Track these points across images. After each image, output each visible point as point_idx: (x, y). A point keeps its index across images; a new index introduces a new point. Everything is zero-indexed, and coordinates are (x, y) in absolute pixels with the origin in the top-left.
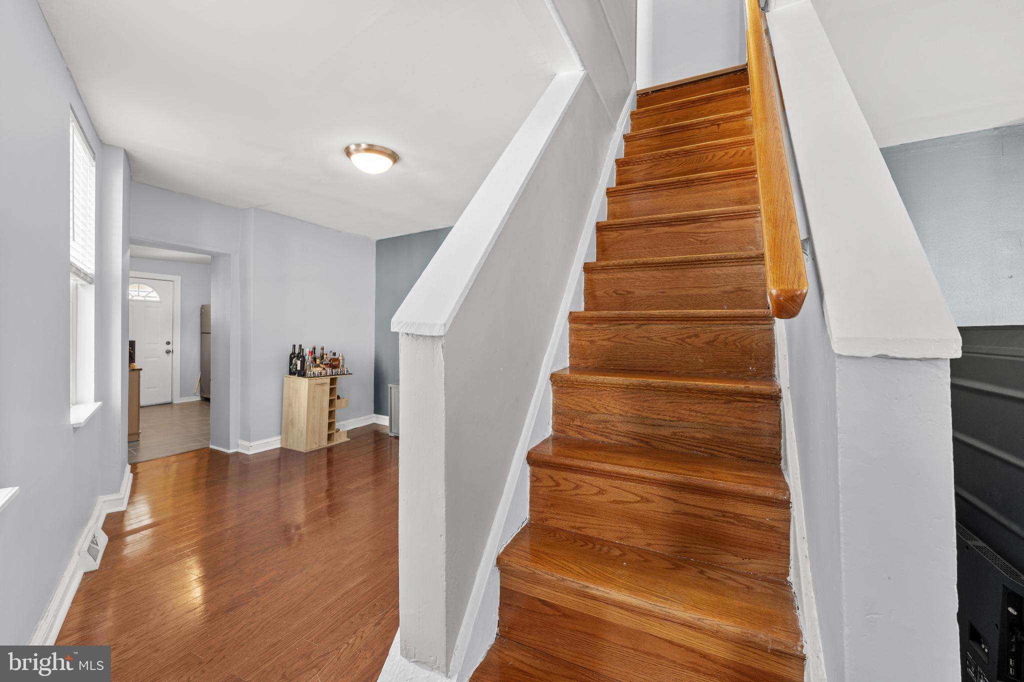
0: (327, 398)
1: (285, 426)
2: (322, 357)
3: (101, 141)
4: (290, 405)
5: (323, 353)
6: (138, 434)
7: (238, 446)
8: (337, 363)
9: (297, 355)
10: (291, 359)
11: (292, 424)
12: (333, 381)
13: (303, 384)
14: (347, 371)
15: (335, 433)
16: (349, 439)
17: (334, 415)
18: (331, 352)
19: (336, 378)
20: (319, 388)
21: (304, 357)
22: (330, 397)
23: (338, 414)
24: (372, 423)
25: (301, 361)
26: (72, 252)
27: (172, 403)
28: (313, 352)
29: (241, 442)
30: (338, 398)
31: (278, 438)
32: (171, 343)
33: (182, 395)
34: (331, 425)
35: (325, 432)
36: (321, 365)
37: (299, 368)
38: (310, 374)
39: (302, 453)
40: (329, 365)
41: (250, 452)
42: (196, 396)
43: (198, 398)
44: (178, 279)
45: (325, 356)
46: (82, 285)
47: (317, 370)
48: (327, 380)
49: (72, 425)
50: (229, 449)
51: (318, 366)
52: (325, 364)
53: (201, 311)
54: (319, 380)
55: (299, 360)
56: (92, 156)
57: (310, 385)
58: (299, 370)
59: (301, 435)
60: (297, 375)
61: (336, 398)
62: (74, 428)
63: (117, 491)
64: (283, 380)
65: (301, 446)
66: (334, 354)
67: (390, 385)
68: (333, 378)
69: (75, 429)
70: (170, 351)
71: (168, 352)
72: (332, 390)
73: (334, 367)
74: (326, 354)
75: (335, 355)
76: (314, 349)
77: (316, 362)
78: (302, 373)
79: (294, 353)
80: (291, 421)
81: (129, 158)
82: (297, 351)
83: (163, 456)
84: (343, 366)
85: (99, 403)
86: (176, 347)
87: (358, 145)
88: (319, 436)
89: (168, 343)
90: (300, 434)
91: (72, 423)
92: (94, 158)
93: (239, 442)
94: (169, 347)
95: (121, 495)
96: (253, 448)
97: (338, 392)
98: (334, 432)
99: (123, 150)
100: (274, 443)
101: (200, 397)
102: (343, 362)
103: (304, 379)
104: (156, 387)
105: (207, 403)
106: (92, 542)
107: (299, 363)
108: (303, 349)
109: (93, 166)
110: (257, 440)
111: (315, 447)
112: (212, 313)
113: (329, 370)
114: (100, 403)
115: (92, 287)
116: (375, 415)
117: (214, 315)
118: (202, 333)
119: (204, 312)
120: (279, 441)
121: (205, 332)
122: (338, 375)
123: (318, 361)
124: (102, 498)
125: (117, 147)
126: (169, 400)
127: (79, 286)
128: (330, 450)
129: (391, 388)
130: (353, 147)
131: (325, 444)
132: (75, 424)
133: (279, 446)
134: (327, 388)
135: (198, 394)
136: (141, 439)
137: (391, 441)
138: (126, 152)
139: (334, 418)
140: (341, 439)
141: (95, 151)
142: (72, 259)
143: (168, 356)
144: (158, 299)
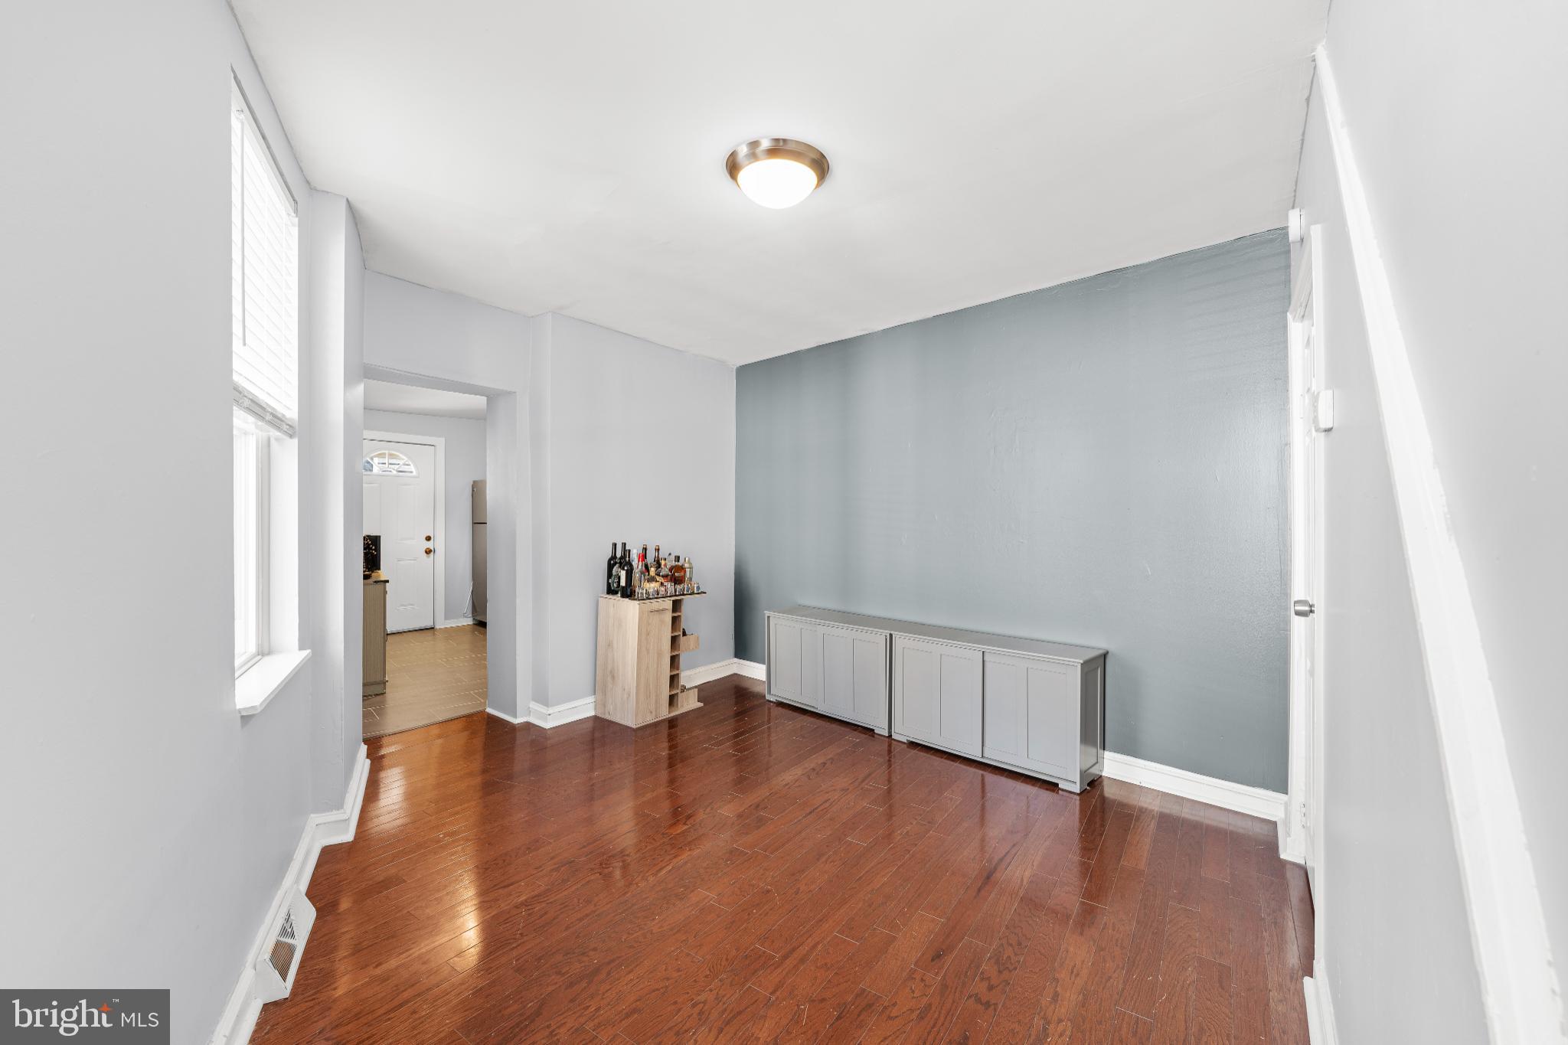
0: (667, 634)
1: (601, 680)
2: (659, 565)
3: (308, 182)
4: (610, 645)
5: (658, 557)
6: (384, 683)
7: (529, 712)
8: (682, 574)
9: (619, 560)
10: (610, 567)
11: (613, 677)
12: (676, 606)
13: (630, 610)
14: (698, 588)
15: (680, 695)
16: (702, 705)
17: (679, 663)
18: (670, 554)
19: (680, 601)
20: (655, 619)
21: (630, 564)
22: (672, 633)
23: (683, 660)
24: (732, 673)
25: (627, 571)
26: (237, 364)
27: (433, 628)
28: (643, 556)
29: (534, 705)
30: (684, 634)
31: (591, 699)
32: (432, 537)
33: (448, 615)
34: (674, 679)
35: (665, 692)
36: (658, 578)
37: (623, 583)
38: (642, 593)
39: (628, 728)
40: (669, 578)
41: (548, 725)
42: (466, 617)
43: (469, 621)
44: (440, 442)
45: (663, 562)
46: (277, 439)
47: (652, 587)
48: (668, 604)
49: (240, 711)
50: (515, 717)
51: (652, 580)
52: (663, 576)
53: (473, 491)
54: (656, 604)
55: (623, 569)
56: (291, 206)
57: (641, 613)
58: (623, 587)
59: (628, 698)
60: (619, 595)
61: (681, 633)
62: (242, 717)
63: (339, 805)
64: (598, 601)
65: (629, 716)
66: (677, 558)
67: (767, 613)
68: (677, 600)
69: (246, 719)
70: (430, 551)
71: (428, 552)
72: (675, 621)
73: (677, 581)
74: (665, 559)
75: (678, 561)
76: (645, 549)
77: (648, 571)
78: (628, 593)
79: (614, 557)
80: (611, 672)
81: (355, 217)
82: (619, 555)
83: (421, 724)
84: (690, 579)
85: (306, 653)
86: (439, 544)
87: (754, 144)
88: (656, 701)
89: (428, 539)
90: (625, 696)
91: (238, 707)
92: (296, 211)
93: (531, 706)
94: (430, 545)
95: (345, 813)
96: (552, 716)
97: (683, 625)
98: (679, 691)
99: (345, 199)
100: (582, 709)
101: (471, 619)
102: (691, 572)
103: (633, 601)
104: (412, 605)
105: (483, 629)
106: (284, 932)
107: (623, 574)
108: (630, 551)
109: (293, 225)
110: (558, 703)
111: (650, 719)
112: (488, 492)
113: (670, 586)
114: (308, 651)
115: (294, 443)
116: (736, 660)
117: (491, 494)
118: (474, 523)
119: (477, 491)
120: (592, 705)
121: (478, 522)
122: (683, 595)
123: (652, 570)
124: (315, 819)
125: (335, 194)
126: (429, 624)
127: (273, 441)
128: (672, 723)
129: (769, 617)
130: (743, 151)
131: (665, 713)
132: (244, 709)
133: (592, 713)
134: (668, 617)
135: (469, 614)
136: (388, 690)
137: (769, 709)
138: (350, 207)
139: (678, 669)
140: (690, 703)
141: (297, 198)
142: (236, 378)
143: (429, 557)
144: (414, 473)
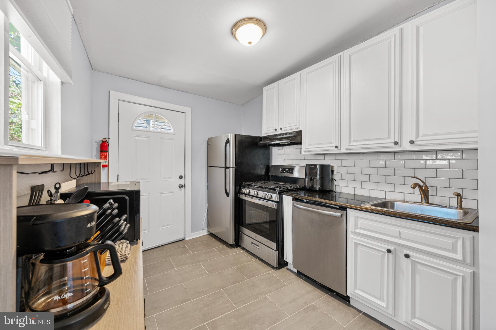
27: (184, 239)
32: (183, 177)
33: (193, 230)
42: (204, 230)
43: (204, 233)
44: (188, 110)
53: (208, 145)
70: (182, 186)
71: (181, 186)
86: (188, 181)
89: (181, 177)
94: (182, 182)
101: (206, 231)
104: (171, 225)
118: (208, 166)
119: (211, 145)
126: (181, 237)
135: (205, 228)
143: (181, 190)
144: (172, 131)
